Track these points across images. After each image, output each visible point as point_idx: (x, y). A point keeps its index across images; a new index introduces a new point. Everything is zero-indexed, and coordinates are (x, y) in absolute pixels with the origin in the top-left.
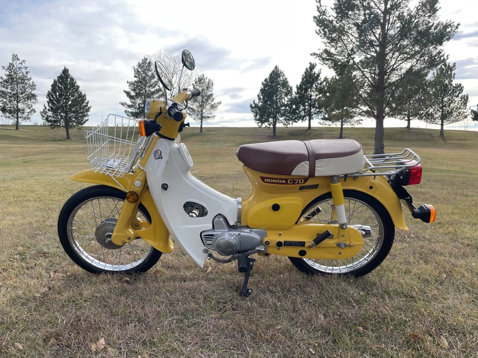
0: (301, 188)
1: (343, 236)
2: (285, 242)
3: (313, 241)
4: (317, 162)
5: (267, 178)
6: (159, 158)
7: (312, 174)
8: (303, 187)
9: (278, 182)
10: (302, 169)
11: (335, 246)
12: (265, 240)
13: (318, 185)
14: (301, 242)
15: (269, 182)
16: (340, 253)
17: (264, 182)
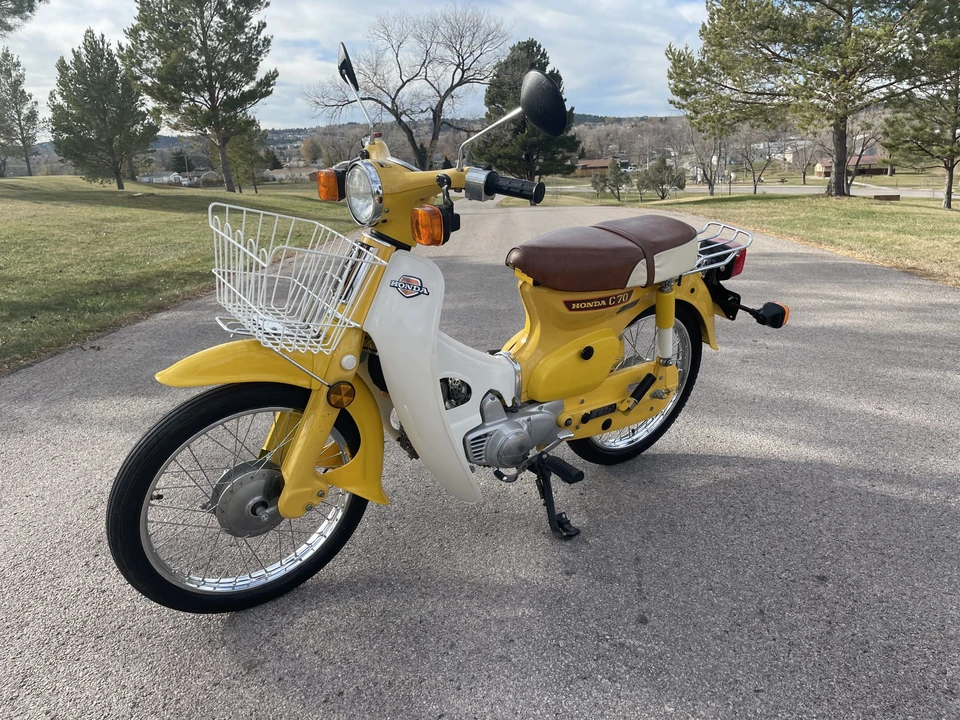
0: (621, 310)
1: (661, 378)
2: (592, 412)
3: (633, 397)
4: (656, 257)
5: (576, 302)
6: (420, 293)
7: (650, 281)
8: (624, 306)
9: (595, 305)
10: (639, 276)
11: (649, 398)
12: (564, 418)
13: (639, 300)
14: (612, 405)
15: (580, 309)
16: (652, 409)
17: (570, 309)
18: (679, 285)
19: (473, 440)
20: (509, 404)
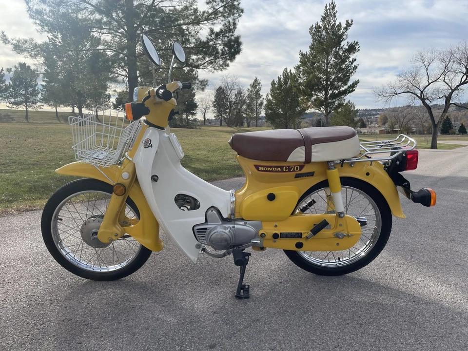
0: (297, 176)
1: (340, 225)
2: (281, 233)
3: (311, 231)
4: (313, 147)
5: (261, 166)
6: (149, 147)
7: (308, 160)
8: (299, 174)
9: (273, 170)
10: (298, 155)
11: (333, 236)
12: (261, 232)
13: (314, 172)
14: (298, 233)
15: (264, 171)
16: (338, 244)
17: (258, 170)
18: (342, 166)
19: (198, 229)
20: (225, 216)
